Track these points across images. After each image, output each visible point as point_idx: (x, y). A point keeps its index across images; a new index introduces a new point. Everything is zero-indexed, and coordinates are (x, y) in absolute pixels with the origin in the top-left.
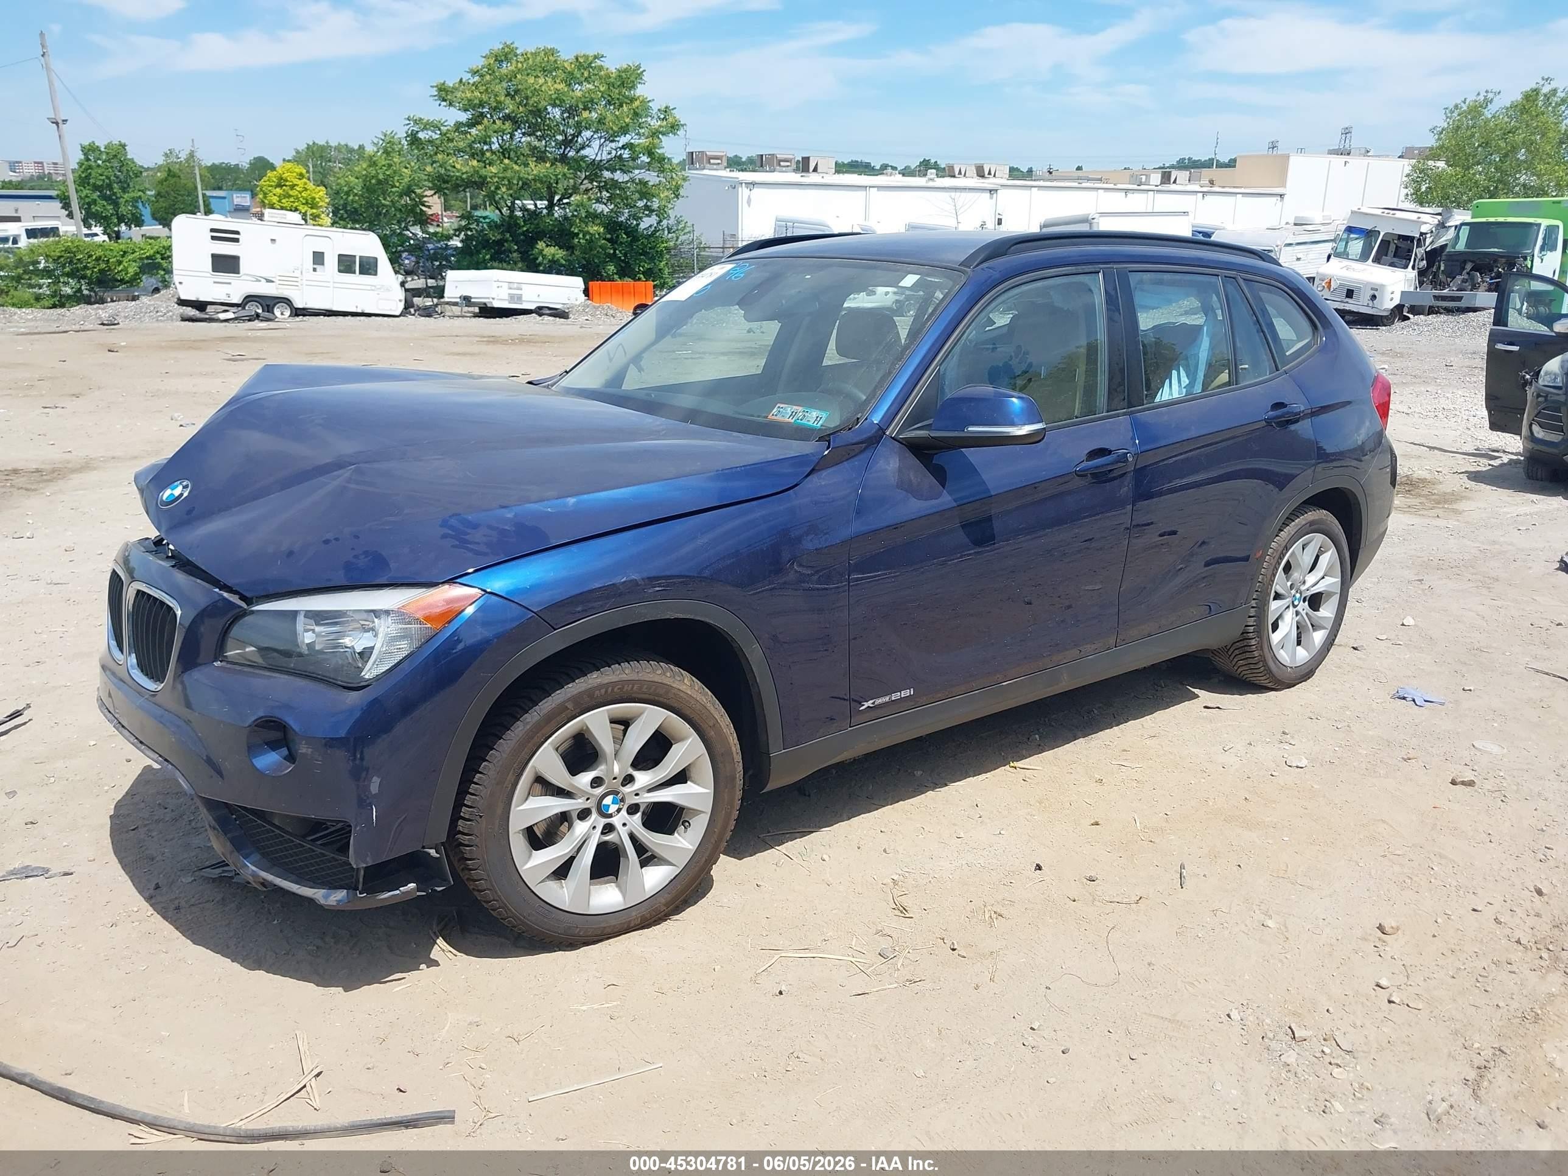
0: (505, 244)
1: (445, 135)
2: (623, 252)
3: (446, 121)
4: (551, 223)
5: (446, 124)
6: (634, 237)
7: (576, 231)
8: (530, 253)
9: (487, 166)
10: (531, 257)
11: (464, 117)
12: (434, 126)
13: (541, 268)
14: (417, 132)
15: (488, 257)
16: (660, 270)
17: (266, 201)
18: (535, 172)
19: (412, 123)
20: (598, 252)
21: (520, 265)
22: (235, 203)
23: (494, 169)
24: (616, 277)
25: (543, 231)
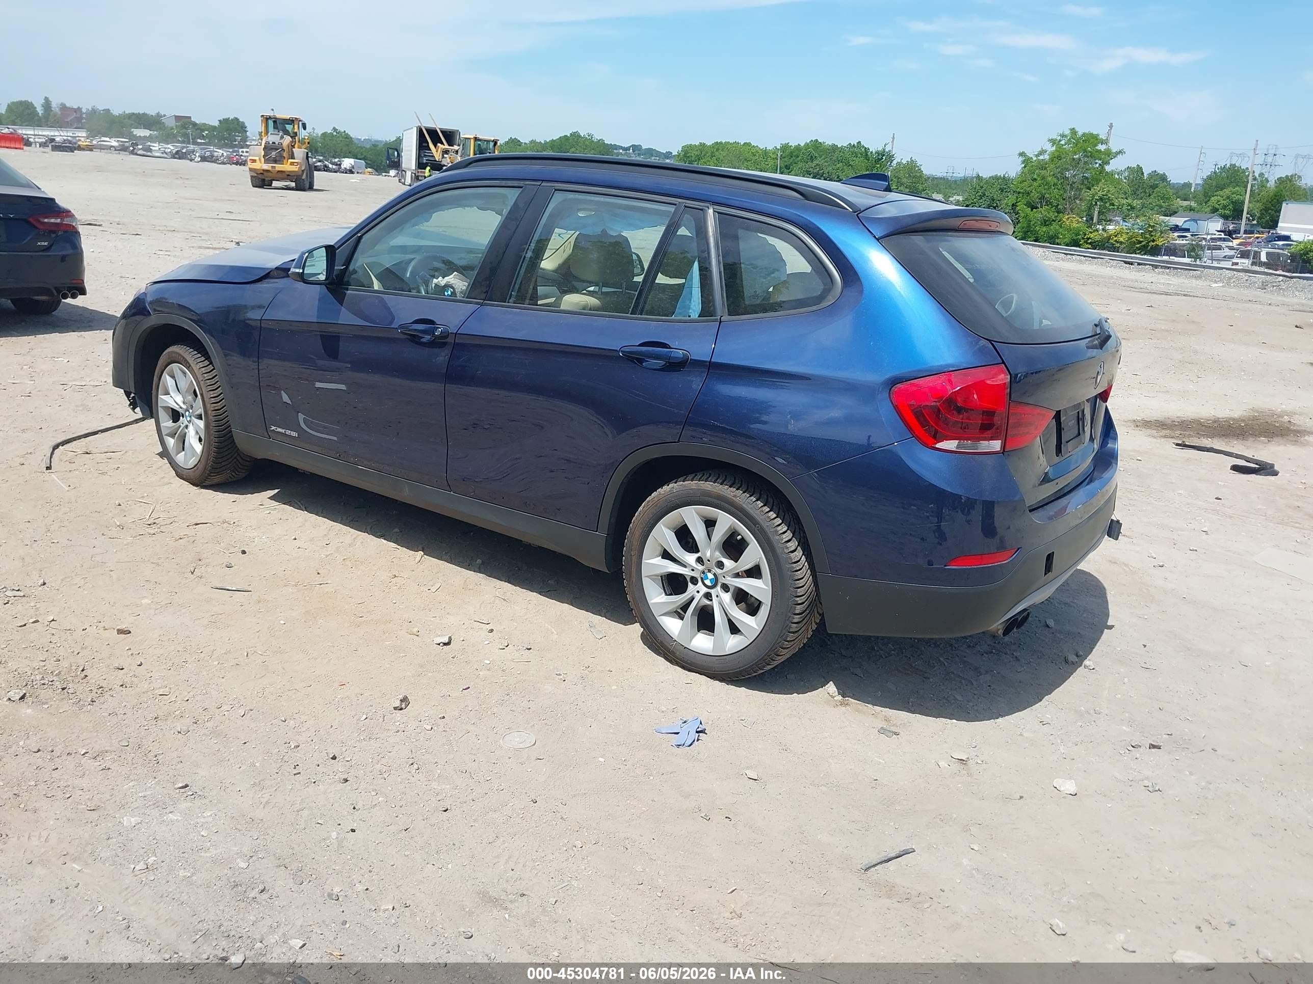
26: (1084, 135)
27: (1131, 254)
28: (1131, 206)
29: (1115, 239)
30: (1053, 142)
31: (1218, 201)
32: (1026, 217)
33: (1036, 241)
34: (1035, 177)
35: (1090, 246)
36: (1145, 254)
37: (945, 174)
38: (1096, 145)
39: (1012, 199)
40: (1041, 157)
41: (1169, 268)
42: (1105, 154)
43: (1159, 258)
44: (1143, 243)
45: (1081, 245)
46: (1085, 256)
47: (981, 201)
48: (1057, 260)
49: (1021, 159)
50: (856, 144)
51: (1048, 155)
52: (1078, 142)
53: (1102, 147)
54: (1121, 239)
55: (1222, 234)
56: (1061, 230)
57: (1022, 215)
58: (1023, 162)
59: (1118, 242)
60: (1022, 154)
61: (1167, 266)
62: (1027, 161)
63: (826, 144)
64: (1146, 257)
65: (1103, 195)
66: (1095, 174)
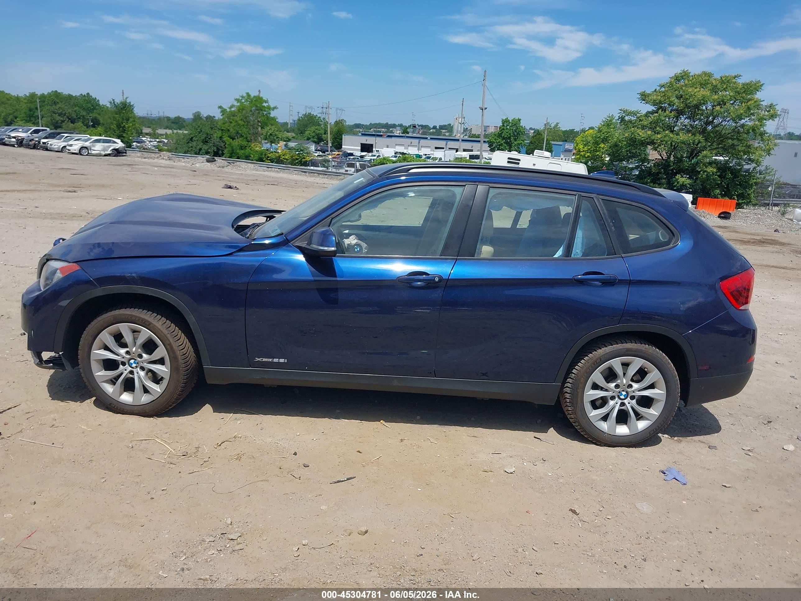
0: (660, 175)
1: (639, 118)
2: (727, 183)
3: (641, 111)
4: (687, 165)
5: (640, 112)
6: (735, 175)
7: (699, 170)
8: (671, 180)
9: (656, 134)
10: (671, 182)
11: (651, 108)
12: (634, 113)
13: (675, 188)
14: (624, 117)
15: (649, 181)
16: (748, 194)
17: (577, 148)
18: (681, 138)
19: (622, 112)
20: (711, 182)
21: (665, 186)
22: (566, 148)
23: (659, 136)
24: (719, 196)
25: (682, 169)
26: (254, 97)
27: (294, 165)
28: (288, 138)
29: (283, 157)
30: (237, 100)
31: (310, 134)
32: (230, 145)
33: (238, 158)
34: (231, 120)
35: (270, 161)
36: (301, 166)
37: (146, 115)
38: (262, 103)
39: (219, 134)
40: (233, 109)
41: (326, 175)
42: (267, 109)
43: (309, 168)
44: (299, 160)
45: (265, 160)
46: (279, 169)
47: (200, 135)
48: (264, 171)
49: (220, 110)
50: (86, 95)
51: (236, 108)
52: (252, 101)
53: (265, 105)
54: (287, 157)
55: (321, 152)
56: (252, 152)
57: (228, 143)
58: (222, 112)
59: (285, 159)
60: (220, 107)
61: (312, 172)
62: (223, 111)
63: (64, 93)
64: (301, 167)
65: (272, 132)
66: (265, 119)
